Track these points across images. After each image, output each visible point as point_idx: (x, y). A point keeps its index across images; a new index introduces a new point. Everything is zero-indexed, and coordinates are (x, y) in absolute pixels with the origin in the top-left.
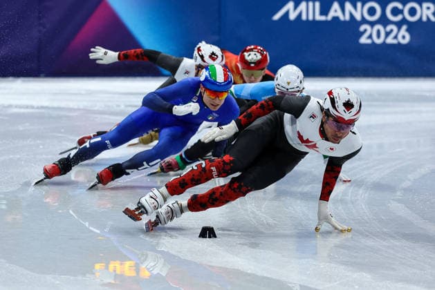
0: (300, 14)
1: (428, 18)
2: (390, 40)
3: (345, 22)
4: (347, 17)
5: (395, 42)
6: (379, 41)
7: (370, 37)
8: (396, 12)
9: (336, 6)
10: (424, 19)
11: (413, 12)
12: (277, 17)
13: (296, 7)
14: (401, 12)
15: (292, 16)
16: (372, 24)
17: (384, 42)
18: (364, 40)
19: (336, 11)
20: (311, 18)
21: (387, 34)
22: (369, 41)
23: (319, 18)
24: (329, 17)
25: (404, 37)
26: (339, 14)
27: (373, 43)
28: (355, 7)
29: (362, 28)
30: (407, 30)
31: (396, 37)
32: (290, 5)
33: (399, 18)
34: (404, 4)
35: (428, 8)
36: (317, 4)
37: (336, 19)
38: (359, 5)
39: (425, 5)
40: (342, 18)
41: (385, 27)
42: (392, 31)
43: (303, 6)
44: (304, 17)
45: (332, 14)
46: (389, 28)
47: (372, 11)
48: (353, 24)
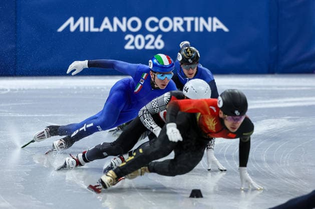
0: (79, 27)
1: (178, 29)
2: (148, 47)
3: (113, 32)
4: (115, 29)
5: (152, 47)
6: (140, 47)
7: (133, 44)
8: (153, 24)
9: (106, 20)
10: (175, 30)
11: (166, 24)
12: (61, 29)
13: (75, 21)
14: (157, 24)
15: (73, 29)
16: (135, 34)
17: (144, 48)
18: (128, 47)
19: (106, 24)
20: (87, 30)
21: (147, 42)
22: (132, 48)
23: (93, 29)
24: (101, 29)
25: (159, 44)
26: (109, 27)
27: (136, 48)
28: (121, 21)
29: (127, 38)
30: (162, 39)
31: (153, 44)
32: (71, 20)
33: (156, 29)
34: (159, 19)
35: (178, 21)
36: (92, 19)
37: (106, 30)
38: (124, 19)
39: (176, 19)
40: (111, 30)
41: (145, 36)
42: (150, 39)
43: (81, 20)
44: (82, 29)
45: (103, 27)
46: (148, 37)
47: (134, 24)
48: (120, 34)
